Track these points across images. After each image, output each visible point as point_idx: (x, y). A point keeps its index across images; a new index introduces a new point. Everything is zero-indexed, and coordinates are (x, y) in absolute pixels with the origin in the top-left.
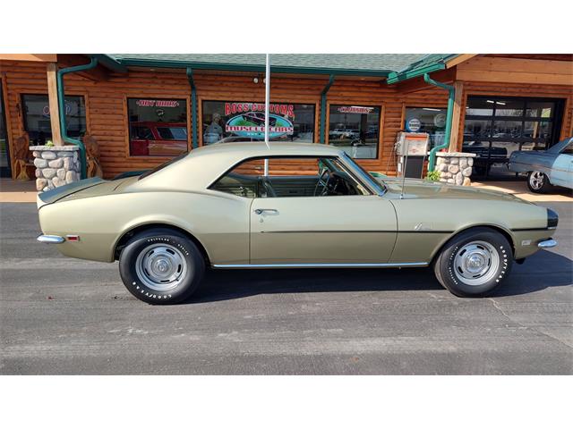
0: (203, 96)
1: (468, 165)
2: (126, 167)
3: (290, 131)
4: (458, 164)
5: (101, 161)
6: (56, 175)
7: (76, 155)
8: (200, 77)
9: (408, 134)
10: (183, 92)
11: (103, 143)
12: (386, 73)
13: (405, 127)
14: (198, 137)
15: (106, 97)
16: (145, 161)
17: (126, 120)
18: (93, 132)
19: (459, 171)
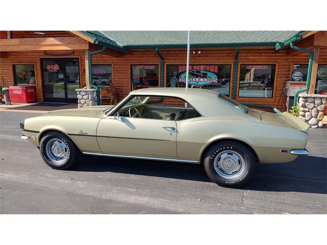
0: (168, 62)
1: (322, 104)
3: (216, 81)
4: (314, 103)
6: (86, 103)
7: (95, 93)
8: (165, 53)
10: (157, 61)
17: (130, 76)
18: (115, 82)
19: (315, 107)
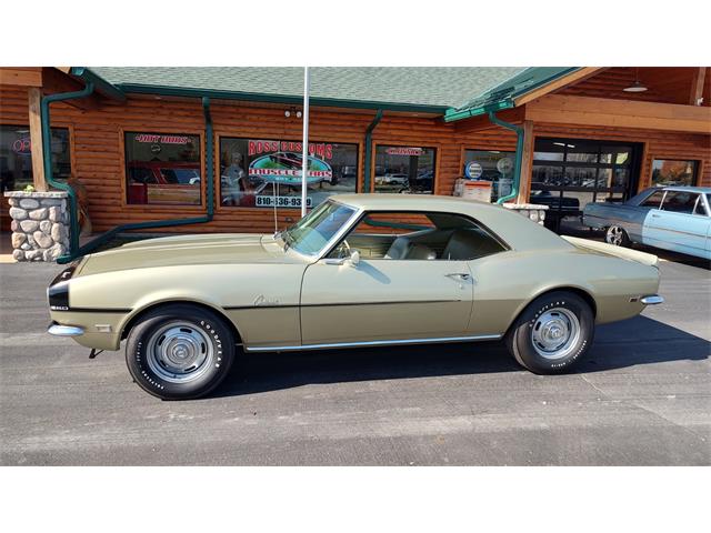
0: (221, 131)
1: (539, 220)
2: (121, 218)
3: (328, 176)
5: (90, 211)
6: (38, 229)
7: (64, 203)
8: (218, 108)
9: (467, 181)
10: (195, 126)
11: (93, 187)
12: (444, 109)
13: (464, 174)
14: (214, 182)
15: (98, 130)
16: (146, 211)
17: (122, 159)
18: (80, 174)
